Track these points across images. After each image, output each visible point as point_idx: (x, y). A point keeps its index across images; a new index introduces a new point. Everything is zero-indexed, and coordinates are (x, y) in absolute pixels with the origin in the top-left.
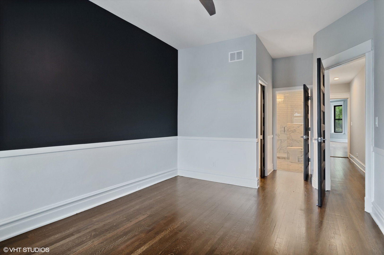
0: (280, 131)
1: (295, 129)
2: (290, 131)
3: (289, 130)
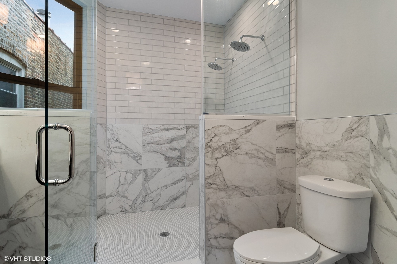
0: (142, 145)
1: (234, 140)
2: (217, 149)
3: (214, 145)
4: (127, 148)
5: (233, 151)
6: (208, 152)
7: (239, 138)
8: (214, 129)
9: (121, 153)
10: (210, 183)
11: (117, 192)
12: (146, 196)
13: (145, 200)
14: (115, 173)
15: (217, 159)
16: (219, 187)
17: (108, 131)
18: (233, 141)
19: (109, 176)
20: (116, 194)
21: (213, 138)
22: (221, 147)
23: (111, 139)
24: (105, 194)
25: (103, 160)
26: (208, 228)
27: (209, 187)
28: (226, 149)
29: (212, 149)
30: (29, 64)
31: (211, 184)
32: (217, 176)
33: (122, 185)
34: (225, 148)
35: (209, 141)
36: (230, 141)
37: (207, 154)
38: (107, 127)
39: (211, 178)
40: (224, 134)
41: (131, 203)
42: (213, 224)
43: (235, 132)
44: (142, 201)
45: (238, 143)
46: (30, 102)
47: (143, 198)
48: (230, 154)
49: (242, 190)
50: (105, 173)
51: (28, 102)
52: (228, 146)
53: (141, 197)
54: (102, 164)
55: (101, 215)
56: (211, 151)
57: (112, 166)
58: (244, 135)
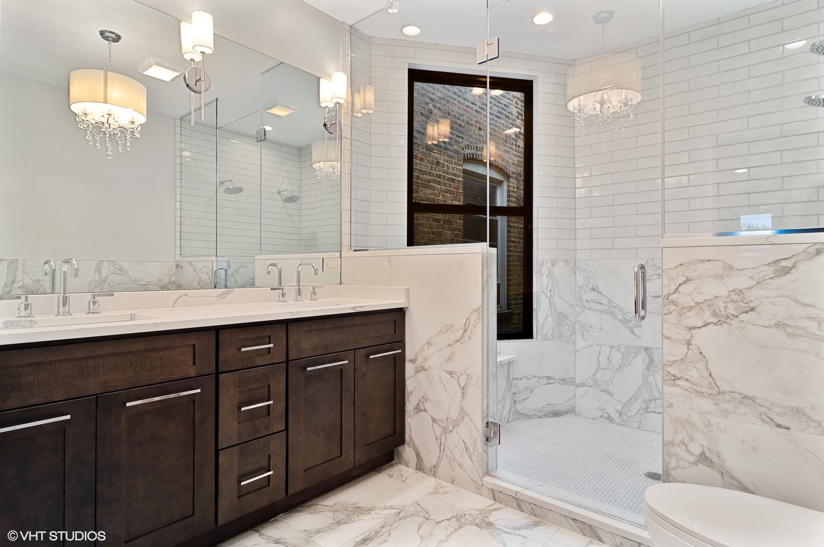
1: (738, 292)
3: (684, 301)
4: (612, 304)
5: (737, 317)
6: (670, 313)
7: (754, 288)
8: (684, 267)
9: (601, 312)
10: (675, 376)
11: (594, 379)
12: (651, 401)
13: (647, 407)
14: (590, 346)
15: (691, 329)
16: (695, 387)
17: (578, 272)
18: (736, 294)
19: (580, 350)
20: (592, 383)
21: (680, 285)
22: (701, 305)
23: (583, 286)
24: (574, 379)
25: (570, 321)
26: (669, 463)
27: (672, 383)
28: (716, 309)
29: (680, 307)
30: (513, 170)
31: (676, 378)
32: (691, 365)
33: (603, 369)
34: (712, 308)
35: (672, 292)
36: (728, 294)
37: (666, 316)
38: (577, 264)
39: (676, 365)
40: (712, 278)
41: (619, 408)
42: (681, 459)
43: (742, 272)
44: (641, 409)
45: (752, 298)
46: (515, 228)
47: (644, 403)
48: (728, 321)
49: (765, 410)
50: (574, 343)
51: (511, 229)
52: (722, 305)
53: (640, 400)
54: (567, 327)
55: (567, 413)
56: (675, 312)
57: (586, 334)
58: (771, 280)
